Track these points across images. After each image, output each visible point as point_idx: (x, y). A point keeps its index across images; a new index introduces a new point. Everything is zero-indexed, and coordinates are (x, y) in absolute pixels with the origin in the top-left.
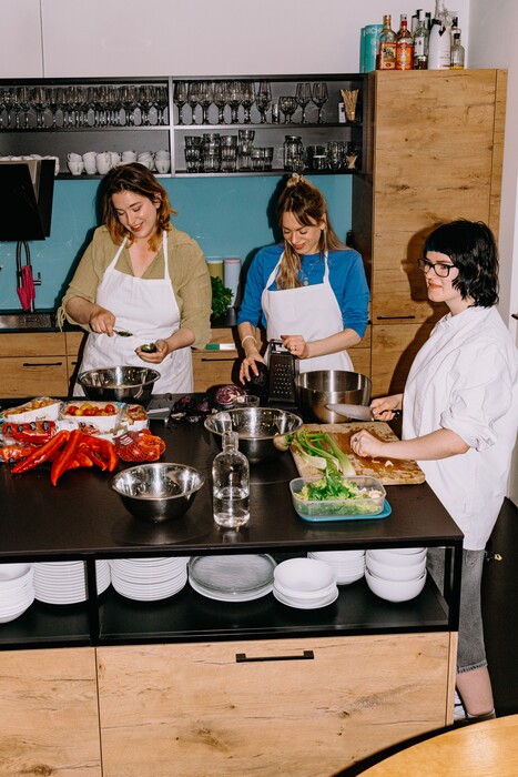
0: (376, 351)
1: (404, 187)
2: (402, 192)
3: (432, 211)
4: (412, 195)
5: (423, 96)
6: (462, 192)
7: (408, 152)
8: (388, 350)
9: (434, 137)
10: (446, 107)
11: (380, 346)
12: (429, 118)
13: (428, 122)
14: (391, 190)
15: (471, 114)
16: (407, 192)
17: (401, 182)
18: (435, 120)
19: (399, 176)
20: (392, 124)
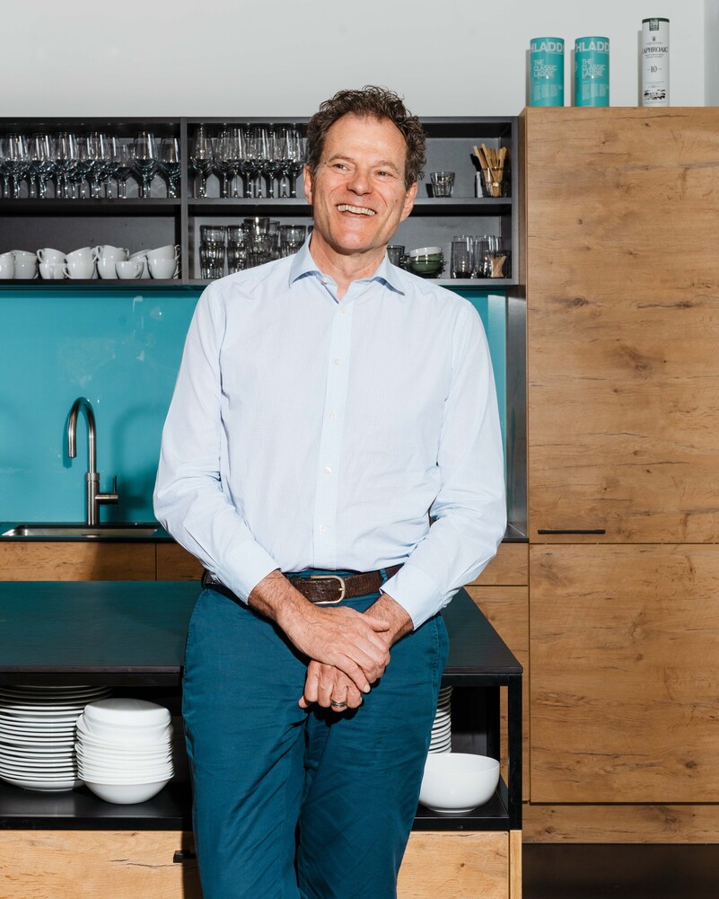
0: (537, 593)
1: (579, 302)
2: (575, 311)
3: (629, 343)
4: (594, 315)
5: (607, 149)
6: (681, 312)
7: (585, 242)
8: (560, 591)
9: (628, 216)
10: (646, 168)
11: (545, 584)
12: (618, 186)
13: (617, 193)
14: (557, 306)
15: (691, 181)
16: (586, 310)
17: (574, 292)
18: (628, 189)
19: (569, 283)
20: (555, 194)
